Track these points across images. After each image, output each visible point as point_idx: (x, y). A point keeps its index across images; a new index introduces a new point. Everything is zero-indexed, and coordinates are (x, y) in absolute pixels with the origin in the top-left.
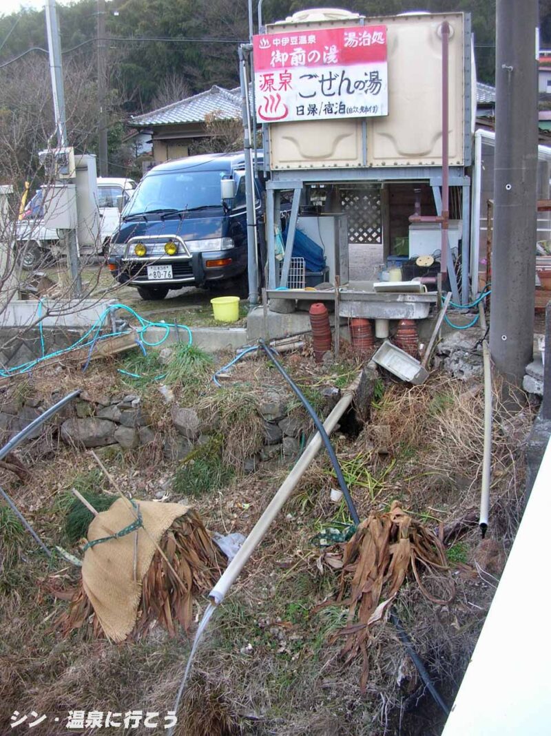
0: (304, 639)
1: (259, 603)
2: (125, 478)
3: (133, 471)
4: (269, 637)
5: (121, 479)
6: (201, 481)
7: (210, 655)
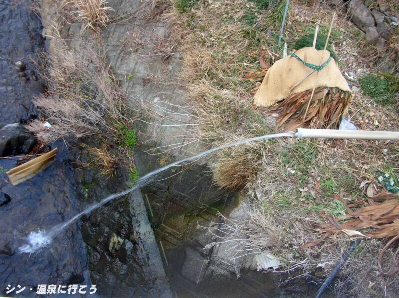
0: (314, 199)
1: (322, 163)
2: (348, 51)
3: (355, 51)
4: (305, 179)
5: (346, 49)
6: (374, 89)
7: (276, 154)
